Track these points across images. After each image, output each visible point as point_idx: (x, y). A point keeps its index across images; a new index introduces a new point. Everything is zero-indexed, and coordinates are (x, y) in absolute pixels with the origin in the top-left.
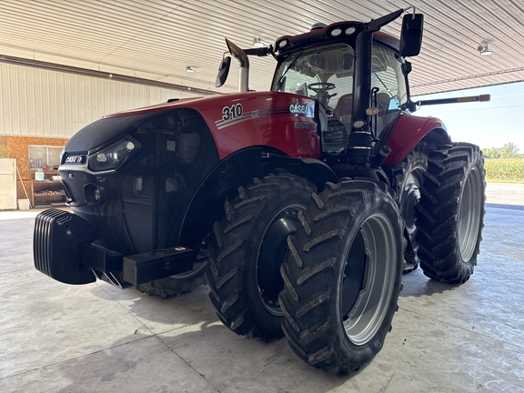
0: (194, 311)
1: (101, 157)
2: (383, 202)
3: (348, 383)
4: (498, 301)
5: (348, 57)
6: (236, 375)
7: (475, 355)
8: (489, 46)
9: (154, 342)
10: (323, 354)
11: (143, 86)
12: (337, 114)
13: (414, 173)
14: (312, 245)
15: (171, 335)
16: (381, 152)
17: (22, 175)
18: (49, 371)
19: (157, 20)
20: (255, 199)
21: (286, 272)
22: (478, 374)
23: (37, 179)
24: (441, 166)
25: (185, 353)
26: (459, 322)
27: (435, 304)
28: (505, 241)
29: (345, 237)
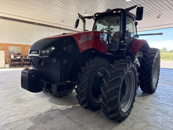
0: (69, 101)
1: (44, 52)
2: (132, 67)
3: (121, 124)
4: (165, 99)
5: (118, 20)
6: (86, 122)
7: (159, 115)
8: (161, 16)
9: (58, 111)
10: (114, 115)
11: (47, 27)
12: (113, 38)
13: (138, 58)
14: (111, 81)
15: (63, 109)
16: (129, 51)
17: (7, 56)
18: (26, 120)
19: (53, 6)
20: (91, 66)
21: (103, 89)
22: (161, 121)
23: (11, 57)
24: (147, 55)
25: (69, 115)
26: (153, 105)
27: (145, 99)
28: (165, 79)
29: (122, 78)
